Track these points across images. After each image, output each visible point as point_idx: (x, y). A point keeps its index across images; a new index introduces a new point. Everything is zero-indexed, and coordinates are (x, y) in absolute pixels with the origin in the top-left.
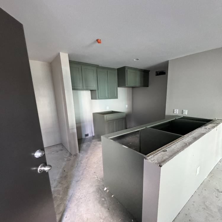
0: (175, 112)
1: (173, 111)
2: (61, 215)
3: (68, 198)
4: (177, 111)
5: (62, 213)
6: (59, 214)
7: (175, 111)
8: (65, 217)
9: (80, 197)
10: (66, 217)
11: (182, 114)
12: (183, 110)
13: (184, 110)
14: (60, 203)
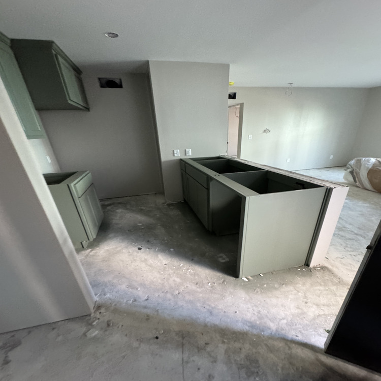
0: (175, 155)
1: (172, 153)
2: (294, 345)
3: (255, 332)
4: (178, 152)
5: (289, 343)
6: (290, 348)
7: (175, 152)
8: (297, 338)
9: (256, 314)
10: (297, 336)
11: (186, 155)
12: (185, 150)
13: (187, 150)
14: (264, 347)
